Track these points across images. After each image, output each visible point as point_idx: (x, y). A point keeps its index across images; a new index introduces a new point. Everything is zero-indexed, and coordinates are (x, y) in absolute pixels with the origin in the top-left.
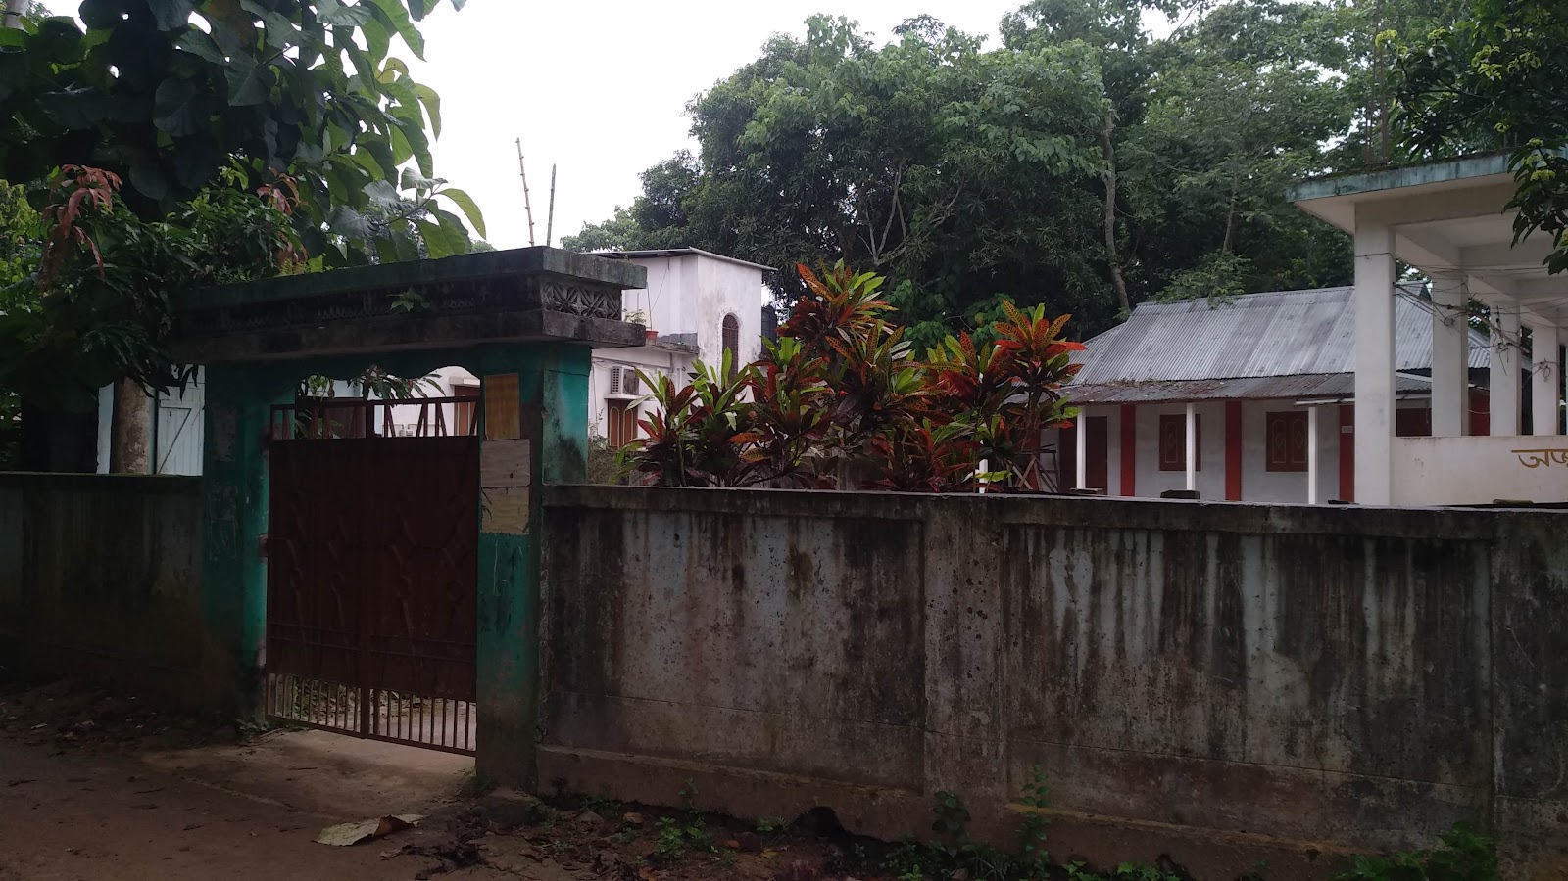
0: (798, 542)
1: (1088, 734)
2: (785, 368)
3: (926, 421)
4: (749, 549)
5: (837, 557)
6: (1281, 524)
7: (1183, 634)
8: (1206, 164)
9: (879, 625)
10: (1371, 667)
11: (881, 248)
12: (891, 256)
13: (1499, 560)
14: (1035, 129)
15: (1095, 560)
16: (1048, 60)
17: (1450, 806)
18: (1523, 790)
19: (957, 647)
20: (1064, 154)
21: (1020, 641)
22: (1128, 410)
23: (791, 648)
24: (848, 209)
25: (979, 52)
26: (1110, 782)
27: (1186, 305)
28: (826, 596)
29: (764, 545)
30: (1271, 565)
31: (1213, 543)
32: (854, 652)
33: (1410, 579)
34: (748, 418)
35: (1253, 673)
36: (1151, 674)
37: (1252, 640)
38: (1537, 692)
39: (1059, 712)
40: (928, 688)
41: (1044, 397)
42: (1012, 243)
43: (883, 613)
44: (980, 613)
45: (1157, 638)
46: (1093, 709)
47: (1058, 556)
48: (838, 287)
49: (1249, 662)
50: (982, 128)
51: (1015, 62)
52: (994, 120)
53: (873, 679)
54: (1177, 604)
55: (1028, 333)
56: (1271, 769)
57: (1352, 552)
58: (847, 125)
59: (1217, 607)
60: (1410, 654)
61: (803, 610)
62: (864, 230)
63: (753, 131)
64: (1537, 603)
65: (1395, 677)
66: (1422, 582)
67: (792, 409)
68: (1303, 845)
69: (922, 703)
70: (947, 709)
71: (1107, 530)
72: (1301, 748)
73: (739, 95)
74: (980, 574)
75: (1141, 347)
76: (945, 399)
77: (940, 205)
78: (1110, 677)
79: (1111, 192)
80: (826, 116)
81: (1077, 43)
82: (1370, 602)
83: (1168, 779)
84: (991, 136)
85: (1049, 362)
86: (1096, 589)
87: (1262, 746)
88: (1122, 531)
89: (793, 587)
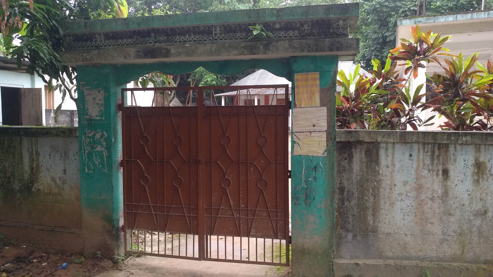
0: (479, 156)
4: (452, 161)
23: (474, 207)
29: (460, 159)
61: (481, 188)
89: (476, 178)
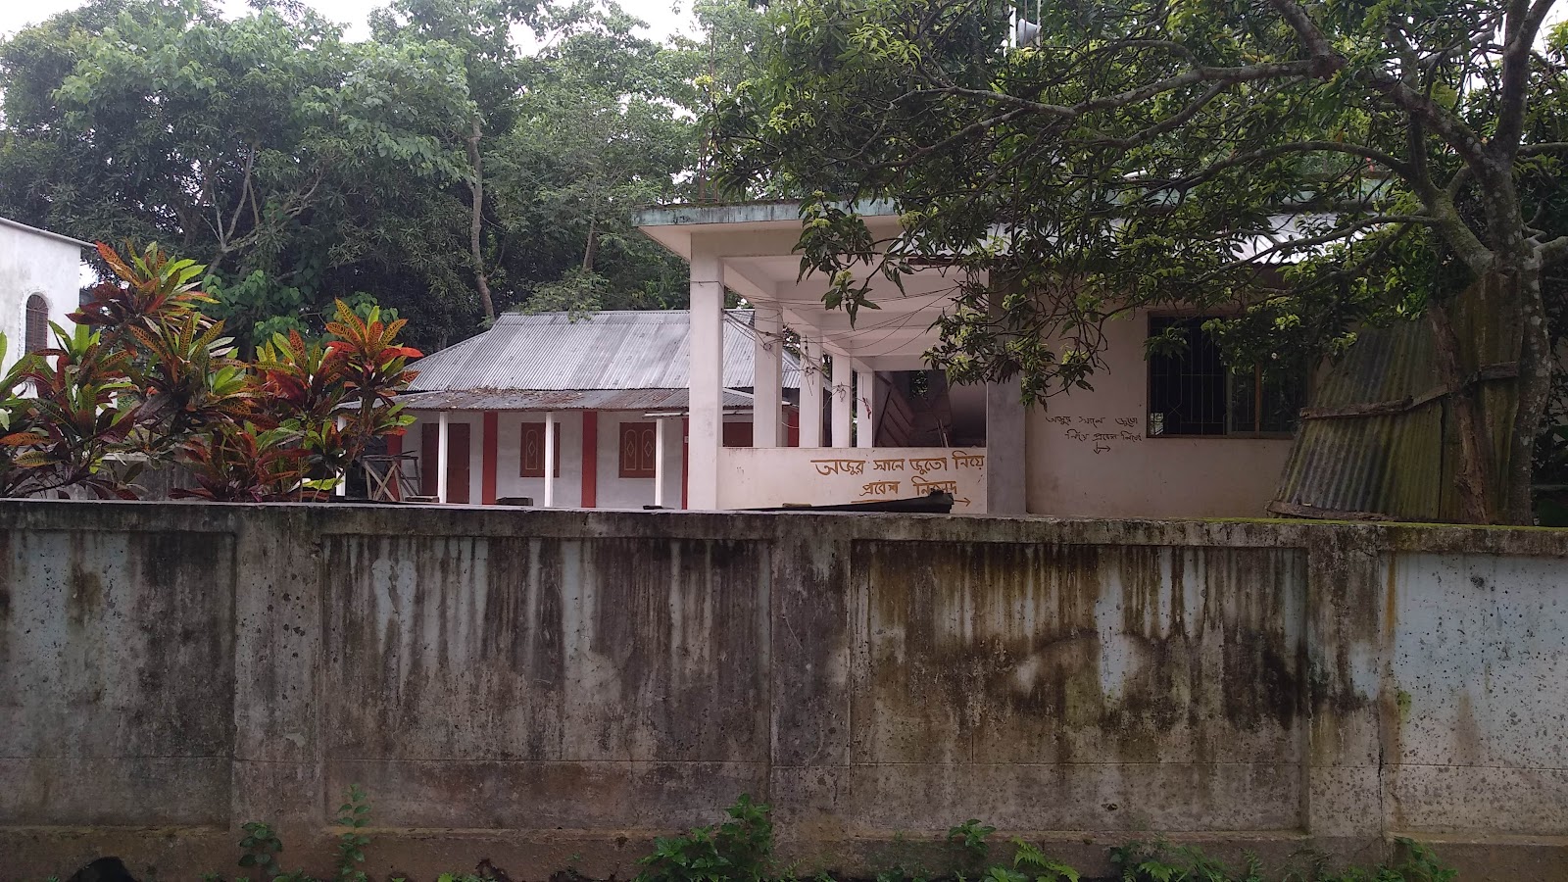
0: (82, 560)
1: (409, 748)
2: (79, 359)
3: (249, 425)
4: (18, 570)
5: (132, 576)
6: (598, 529)
7: (505, 639)
8: (569, 181)
9: (182, 649)
10: (675, 659)
11: (230, 234)
12: (241, 244)
13: (778, 556)
14: (400, 126)
15: (419, 569)
16: (412, 58)
17: (736, 781)
18: (793, 759)
19: (271, 668)
20: (428, 155)
21: (340, 658)
22: (491, 417)
23: (71, 682)
24: (192, 188)
25: (341, 40)
26: (432, 793)
27: (547, 318)
28: (117, 621)
29: (37, 566)
30: (589, 567)
31: (535, 548)
32: (151, 681)
33: (708, 576)
34: (27, 415)
35: (571, 674)
36: (473, 681)
37: (570, 642)
38: (804, 671)
39: (380, 727)
40: (237, 714)
41: (378, 403)
42: (375, 242)
43: (187, 636)
44: (297, 630)
45: (479, 644)
46: (415, 721)
47: (382, 566)
48: (148, 272)
49: (567, 662)
50: (344, 118)
51: (379, 55)
52: (357, 112)
53: (174, 709)
54: (500, 610)
55: (362, 336)
56: (587, 764)
57: (662, 553)
58: (190, 96)
59: (538, 611)
60: (707, 644)
61: (88, 638)
62: (210, 213)
63: (72, 86)
64: (805, 594)
65: (695, 667)
66: (718, 579)
67: (85, 407)
68: (614, 834)
69: (231, 731)
70: (259, 735)
71: (433, 538)
72: (613, 742)
73: (56, 44)
74: (298, 589)
75: (504, 355)
76: (274, 401)
77: (297, 194)
78: (433, 687)
79: (478, 200)
80: (166, 83)
81: (442, 44)
82: (675, 598)
83: (489, 784)
84: (352, 128)
85: (384, 367)
86: (419, 599)
87: (578, 744)
88: (447, 538)
89: (75, 613)
